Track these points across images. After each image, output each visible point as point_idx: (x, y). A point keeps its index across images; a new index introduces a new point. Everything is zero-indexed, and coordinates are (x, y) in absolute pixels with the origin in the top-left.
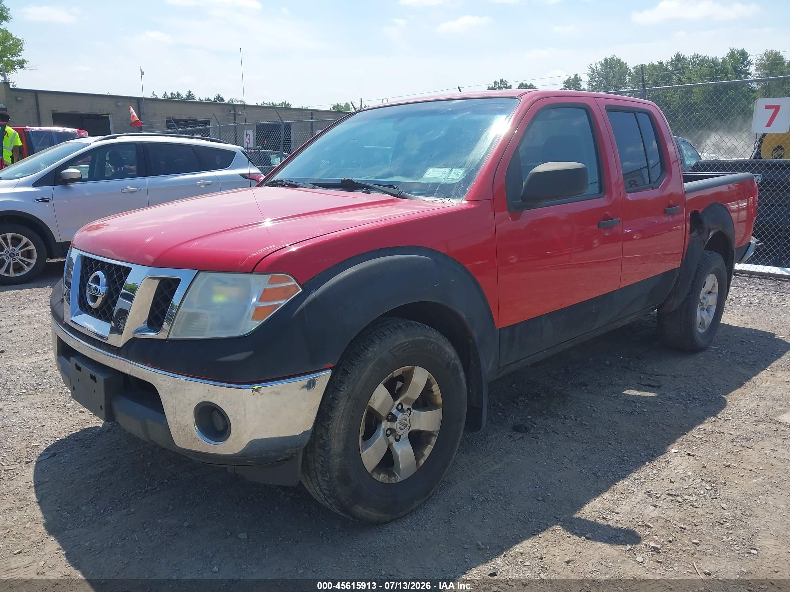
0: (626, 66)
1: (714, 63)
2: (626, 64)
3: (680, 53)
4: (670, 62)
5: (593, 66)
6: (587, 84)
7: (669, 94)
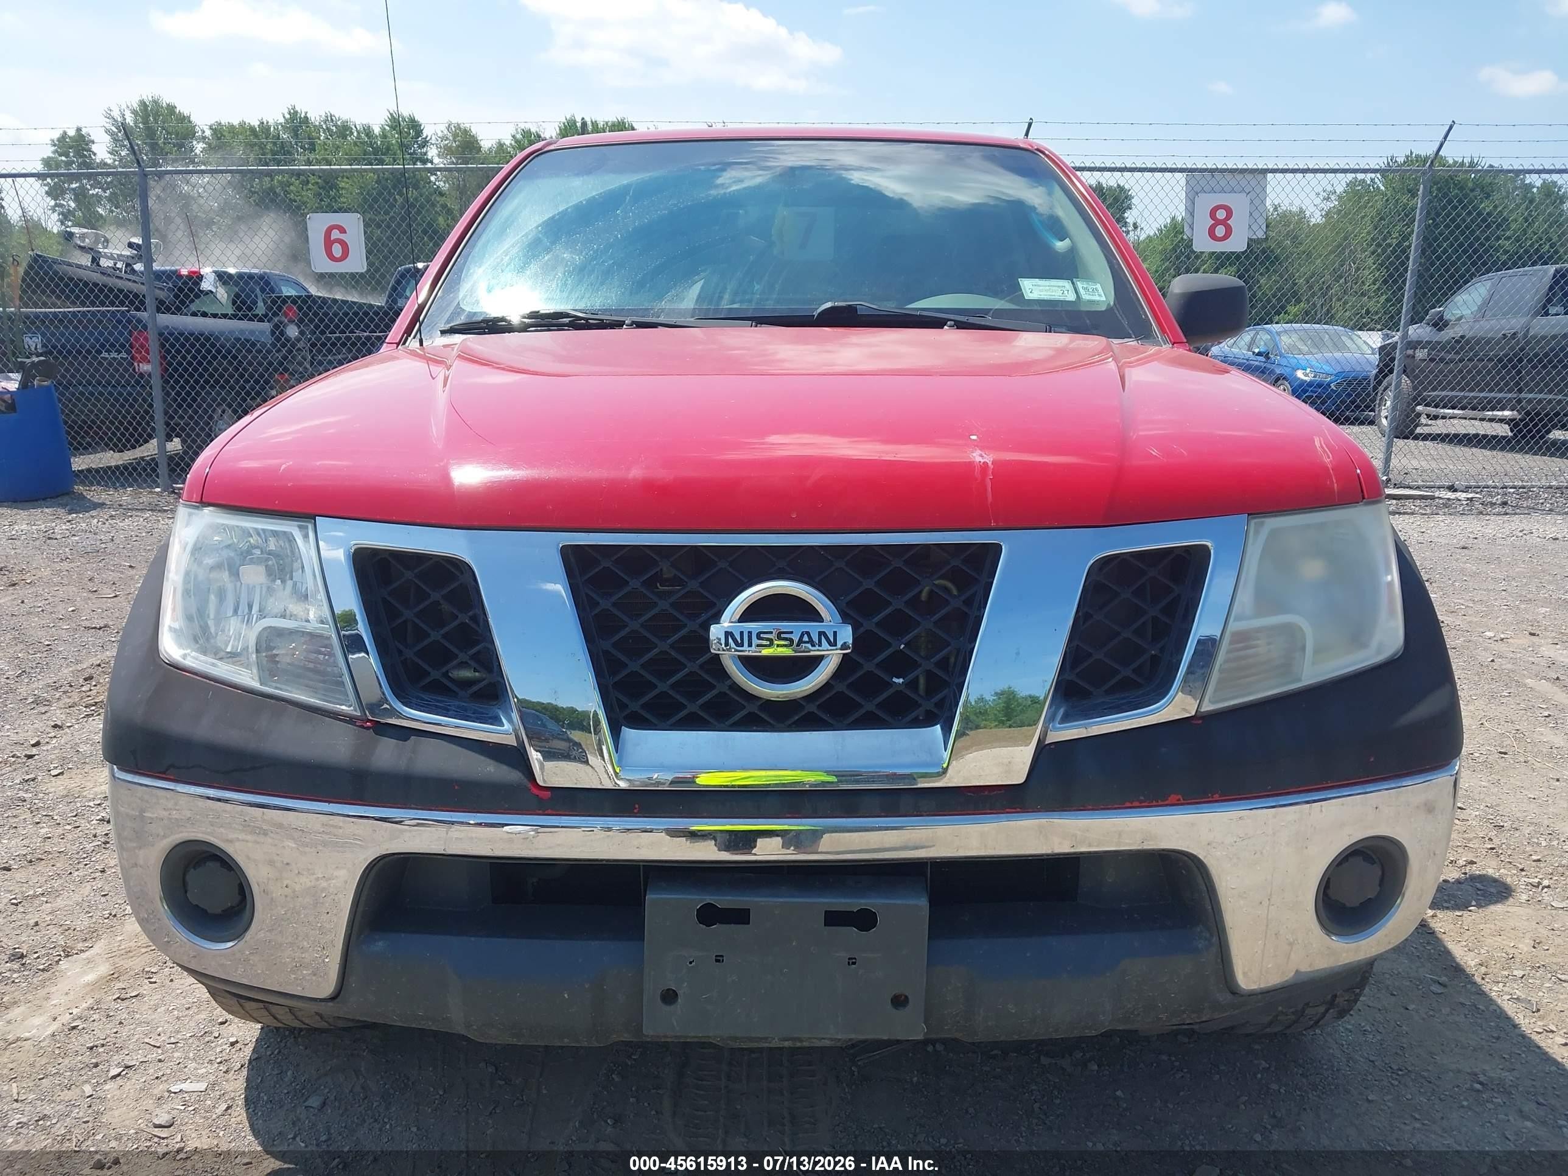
0: (190, 122)
1: (367, 135)
2: (189, 117)
3: (298, 109)
4: (281, 124)
5: (116, 114)
6: (109, 153)
7: (292, 188)
